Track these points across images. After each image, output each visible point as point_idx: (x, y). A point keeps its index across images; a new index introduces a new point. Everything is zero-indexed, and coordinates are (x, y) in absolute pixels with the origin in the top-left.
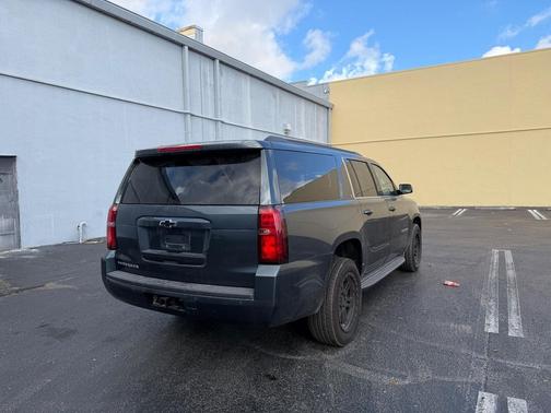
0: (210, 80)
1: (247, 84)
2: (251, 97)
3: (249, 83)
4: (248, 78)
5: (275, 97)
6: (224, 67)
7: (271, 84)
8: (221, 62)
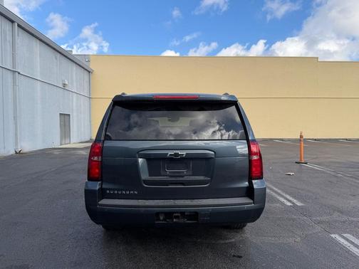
0: (9, 38)
1: (37, 46)
2: (40, 56)
3: (38, 45)
4: (38, 41)
5: (56, 59)
6: (20, 30)
7: (54, 49)
8: (19, 26)
